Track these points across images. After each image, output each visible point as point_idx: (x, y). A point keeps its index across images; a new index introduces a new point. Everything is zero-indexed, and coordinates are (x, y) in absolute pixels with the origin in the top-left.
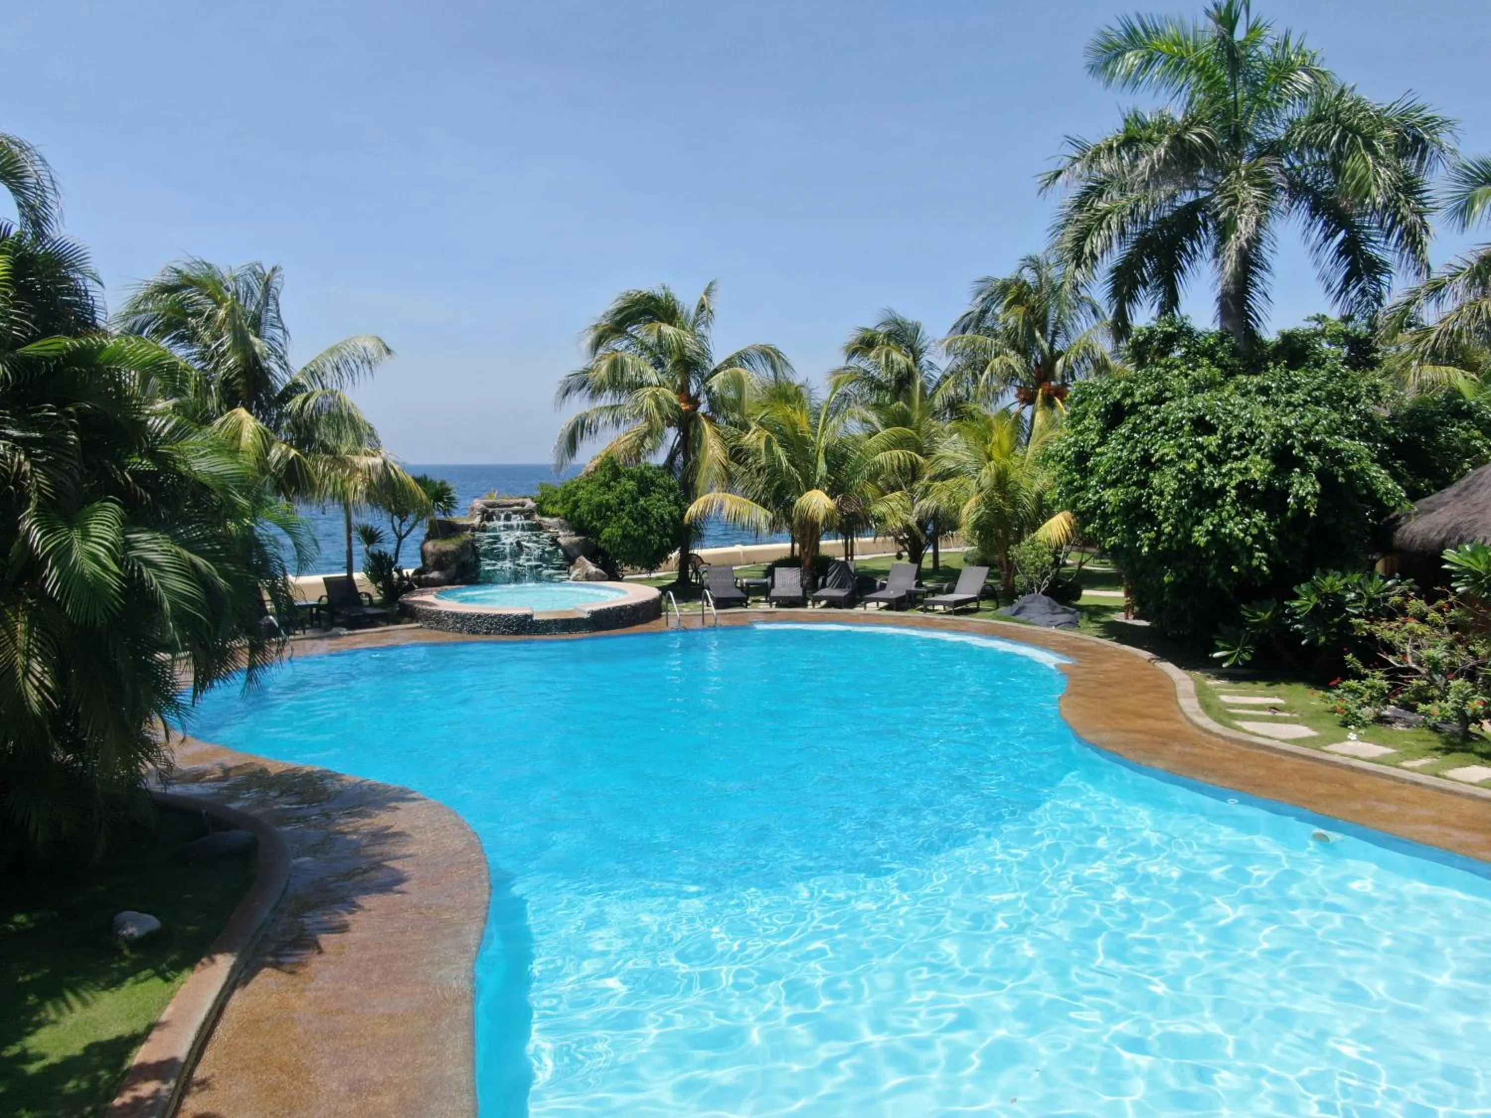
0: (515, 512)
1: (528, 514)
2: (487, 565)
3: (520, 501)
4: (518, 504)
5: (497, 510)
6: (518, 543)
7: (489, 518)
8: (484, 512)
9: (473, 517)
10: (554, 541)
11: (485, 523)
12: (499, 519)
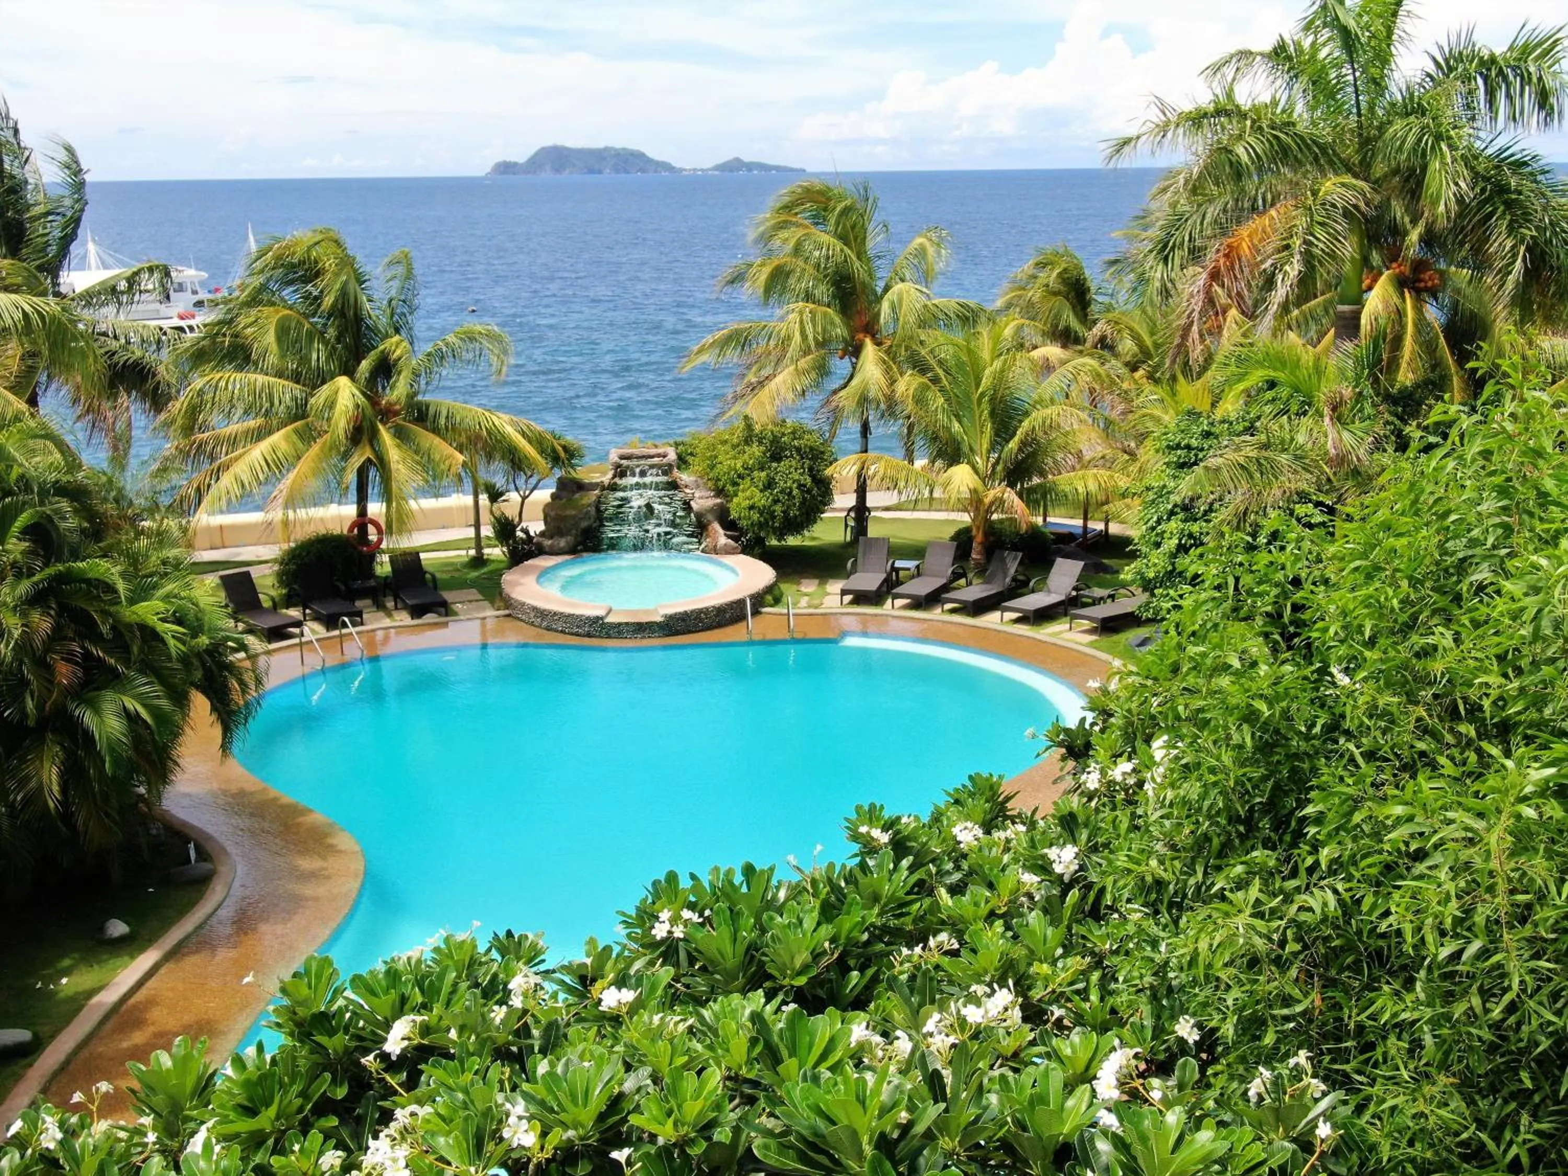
0: (652, 467)
1: (667, 470)
2: (610, 532)
3: (660, 451)
4: (659, 455)
5: (635, 462)
6: (649, 506)
7: (622, 475)
8: (618, 466)
9: (604, 473)
10: (687, 506)
11: (617, 480)
12: (633, 475)
